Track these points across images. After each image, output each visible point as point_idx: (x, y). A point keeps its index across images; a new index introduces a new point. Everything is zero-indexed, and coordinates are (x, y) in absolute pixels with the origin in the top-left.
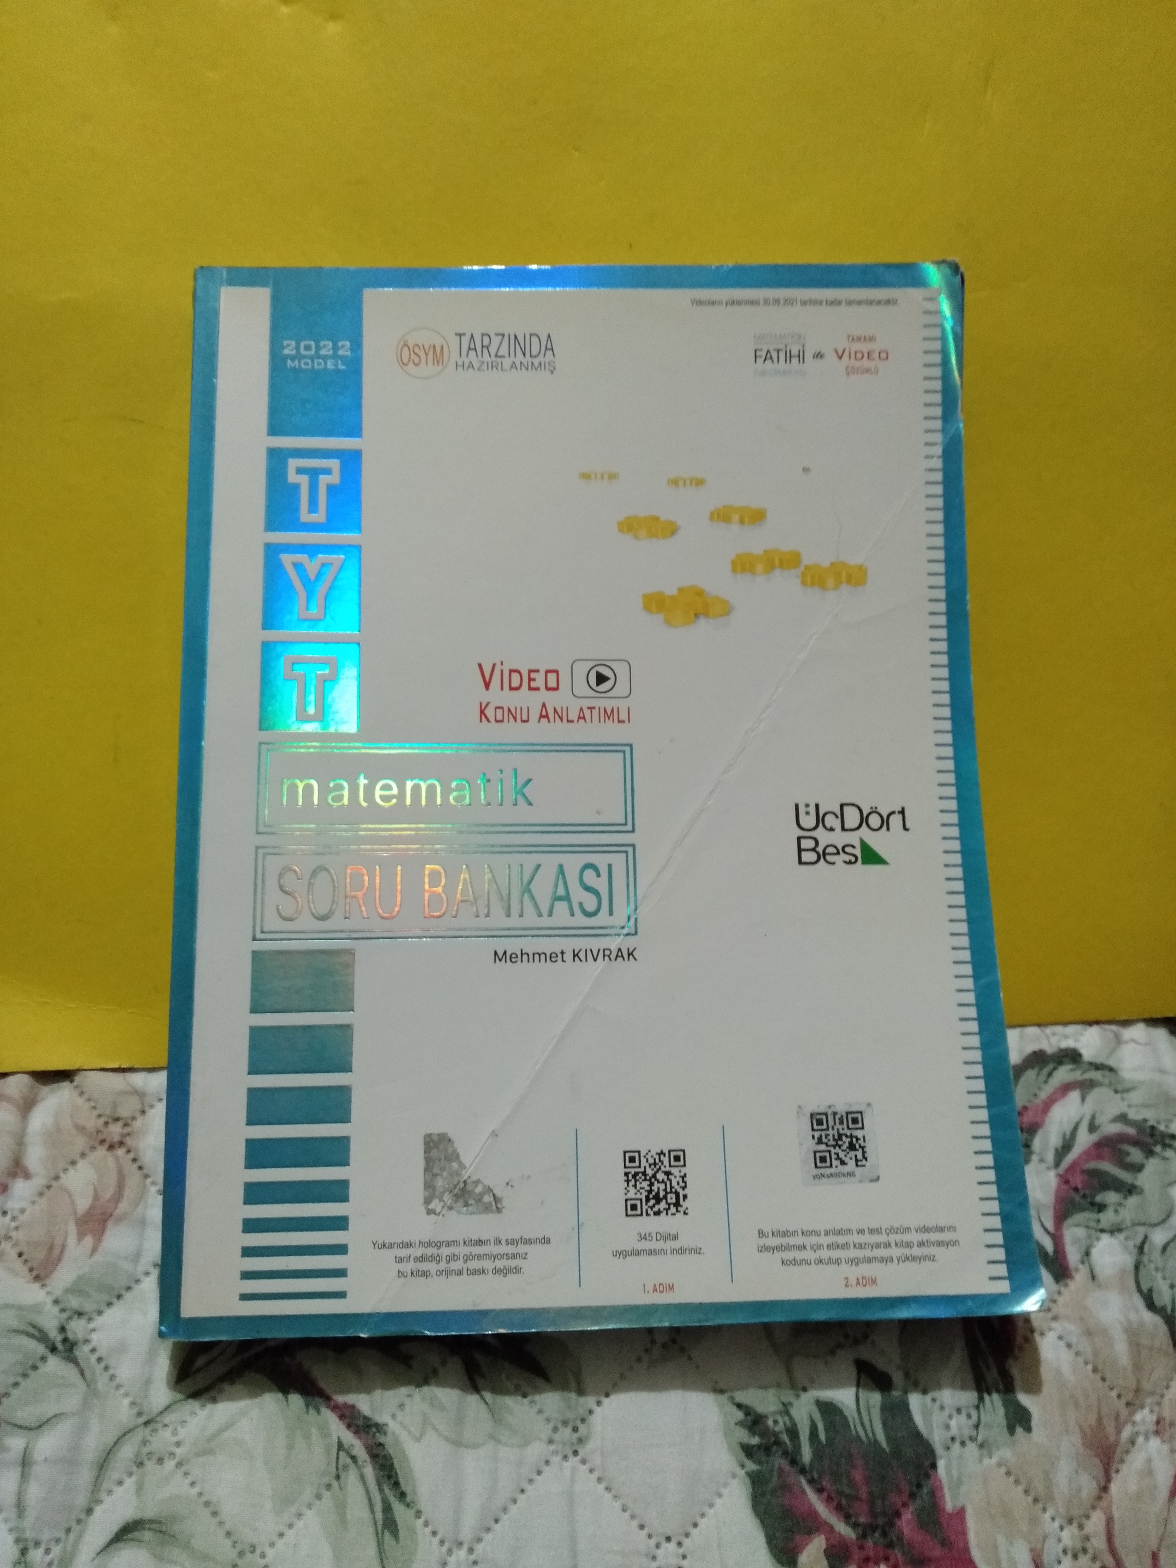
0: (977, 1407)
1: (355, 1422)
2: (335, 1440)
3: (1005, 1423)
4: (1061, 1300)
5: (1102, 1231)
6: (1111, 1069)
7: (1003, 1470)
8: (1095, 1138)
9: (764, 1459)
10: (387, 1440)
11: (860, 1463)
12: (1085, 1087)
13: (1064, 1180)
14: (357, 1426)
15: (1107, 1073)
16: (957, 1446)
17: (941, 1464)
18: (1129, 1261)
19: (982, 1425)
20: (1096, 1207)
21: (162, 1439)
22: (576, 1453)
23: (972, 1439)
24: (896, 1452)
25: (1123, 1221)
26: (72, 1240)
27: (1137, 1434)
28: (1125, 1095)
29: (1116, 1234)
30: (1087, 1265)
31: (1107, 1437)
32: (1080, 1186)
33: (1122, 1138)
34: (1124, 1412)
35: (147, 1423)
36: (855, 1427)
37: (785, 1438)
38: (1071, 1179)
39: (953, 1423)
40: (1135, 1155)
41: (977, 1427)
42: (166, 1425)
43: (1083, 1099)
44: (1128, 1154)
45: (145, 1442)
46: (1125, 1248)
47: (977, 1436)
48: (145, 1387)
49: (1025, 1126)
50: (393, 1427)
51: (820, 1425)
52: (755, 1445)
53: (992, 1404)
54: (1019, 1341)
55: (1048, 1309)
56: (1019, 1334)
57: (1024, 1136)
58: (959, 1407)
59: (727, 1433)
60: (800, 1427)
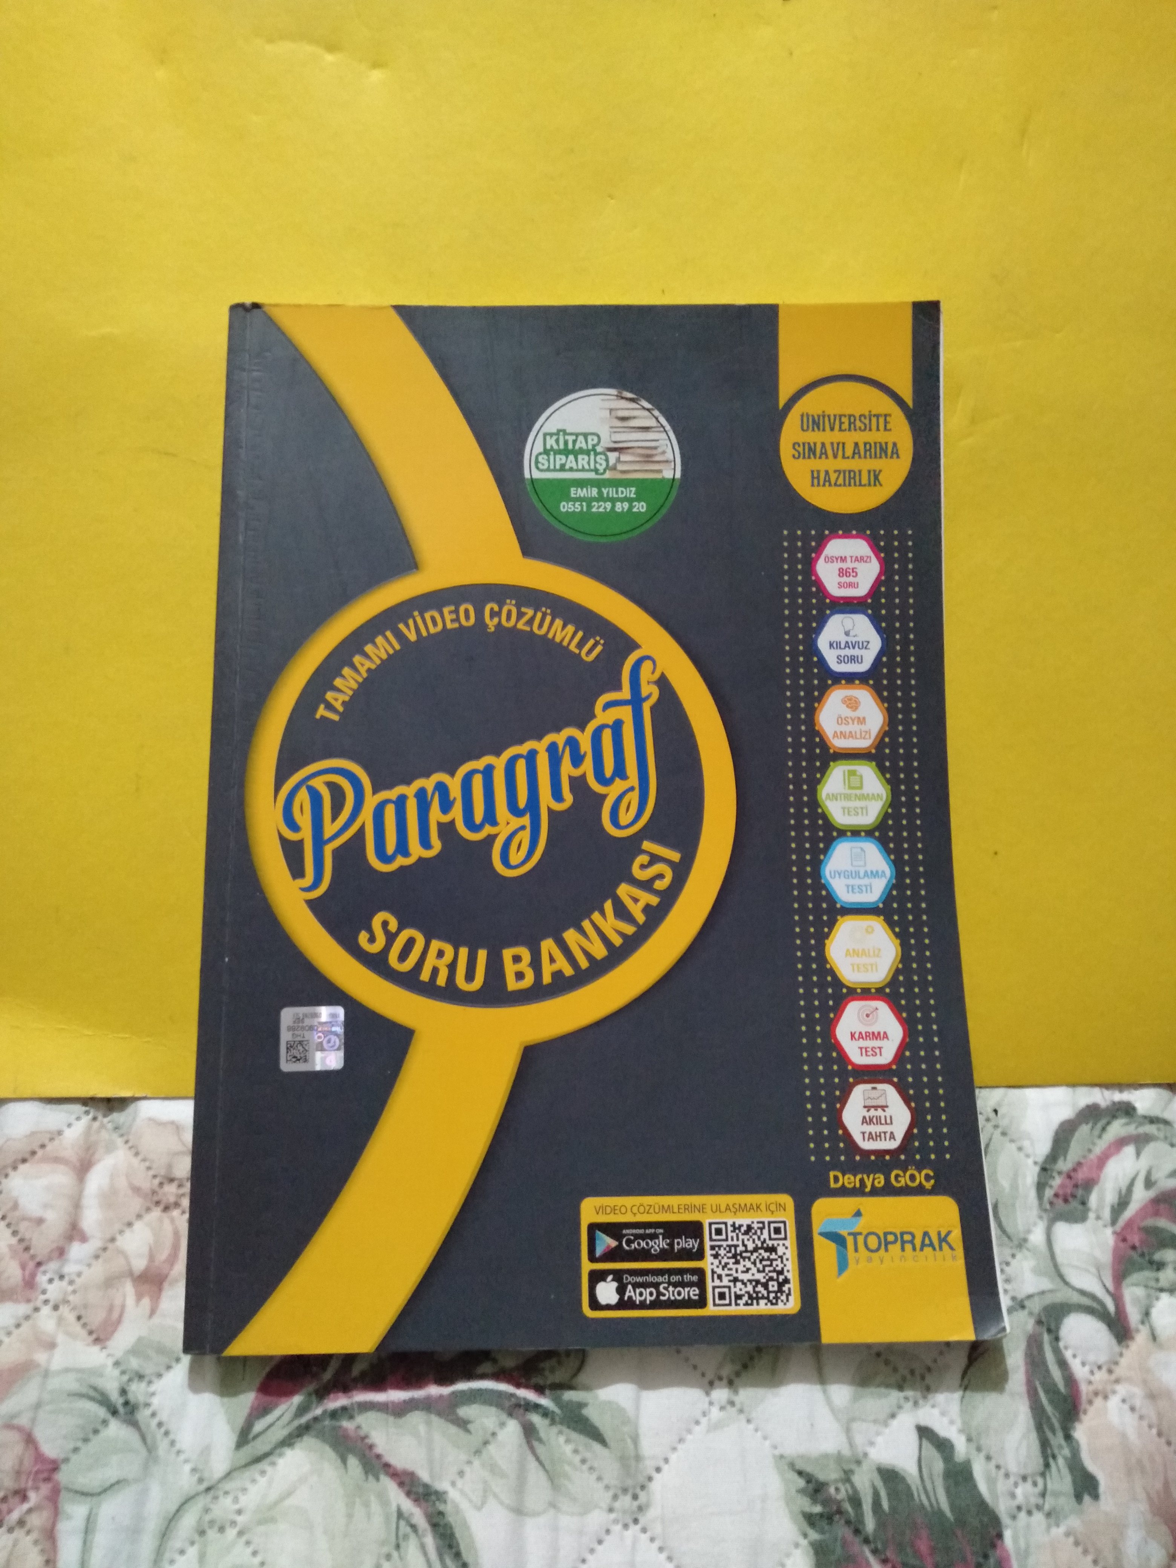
0: (1043, 1475)
1: (414, 1489)
2: (394, 1508)
3: (1072, 1491)
4: (1123, 1361)
5: (1162, 1290)
6: (1166, 1122)
7: (1071, 1540)
8: (1151, 1194)
9: (826, 1527)
10: (448, 1509)
11: (924, 1533)
12: (1140, 1141)
13: (1122, 1237)
14: (417, 1493)
15: (1161, 1126)
16: (1023, 1515)
17: (1008, 1534)
19: (1048, 1492)
20: (1155, 1267)
21: (224, 1507)
22: (636, 1521)
23: (1039, 1508)
24: (961, 1522)
26: (130, 1300)
30: (1147, 1326)
31: (1174, 1503)
32: (1137, 1244)
35: (208, 1489)
36: (919, 1496)
37: (848, 1507)
38: (1129, 1237)
39: (1019, 1491)
41: (1043, 1495)
42: (226, 1493)
45: (207, 1510)
47: (1044, 1504)
48: (206, 1451)
49: (1080, 1182)
50: (453, 1494)
51: (883, 1494)
52: (817, 1514)
53: (1059, 1471)
54: (1084, 1404)
55: (1110, 1371)
56: (1084, 1398)
57: (1080, 1192)
58: (1023, 1472)
59: (789, 1501)
60: (862, 1495)
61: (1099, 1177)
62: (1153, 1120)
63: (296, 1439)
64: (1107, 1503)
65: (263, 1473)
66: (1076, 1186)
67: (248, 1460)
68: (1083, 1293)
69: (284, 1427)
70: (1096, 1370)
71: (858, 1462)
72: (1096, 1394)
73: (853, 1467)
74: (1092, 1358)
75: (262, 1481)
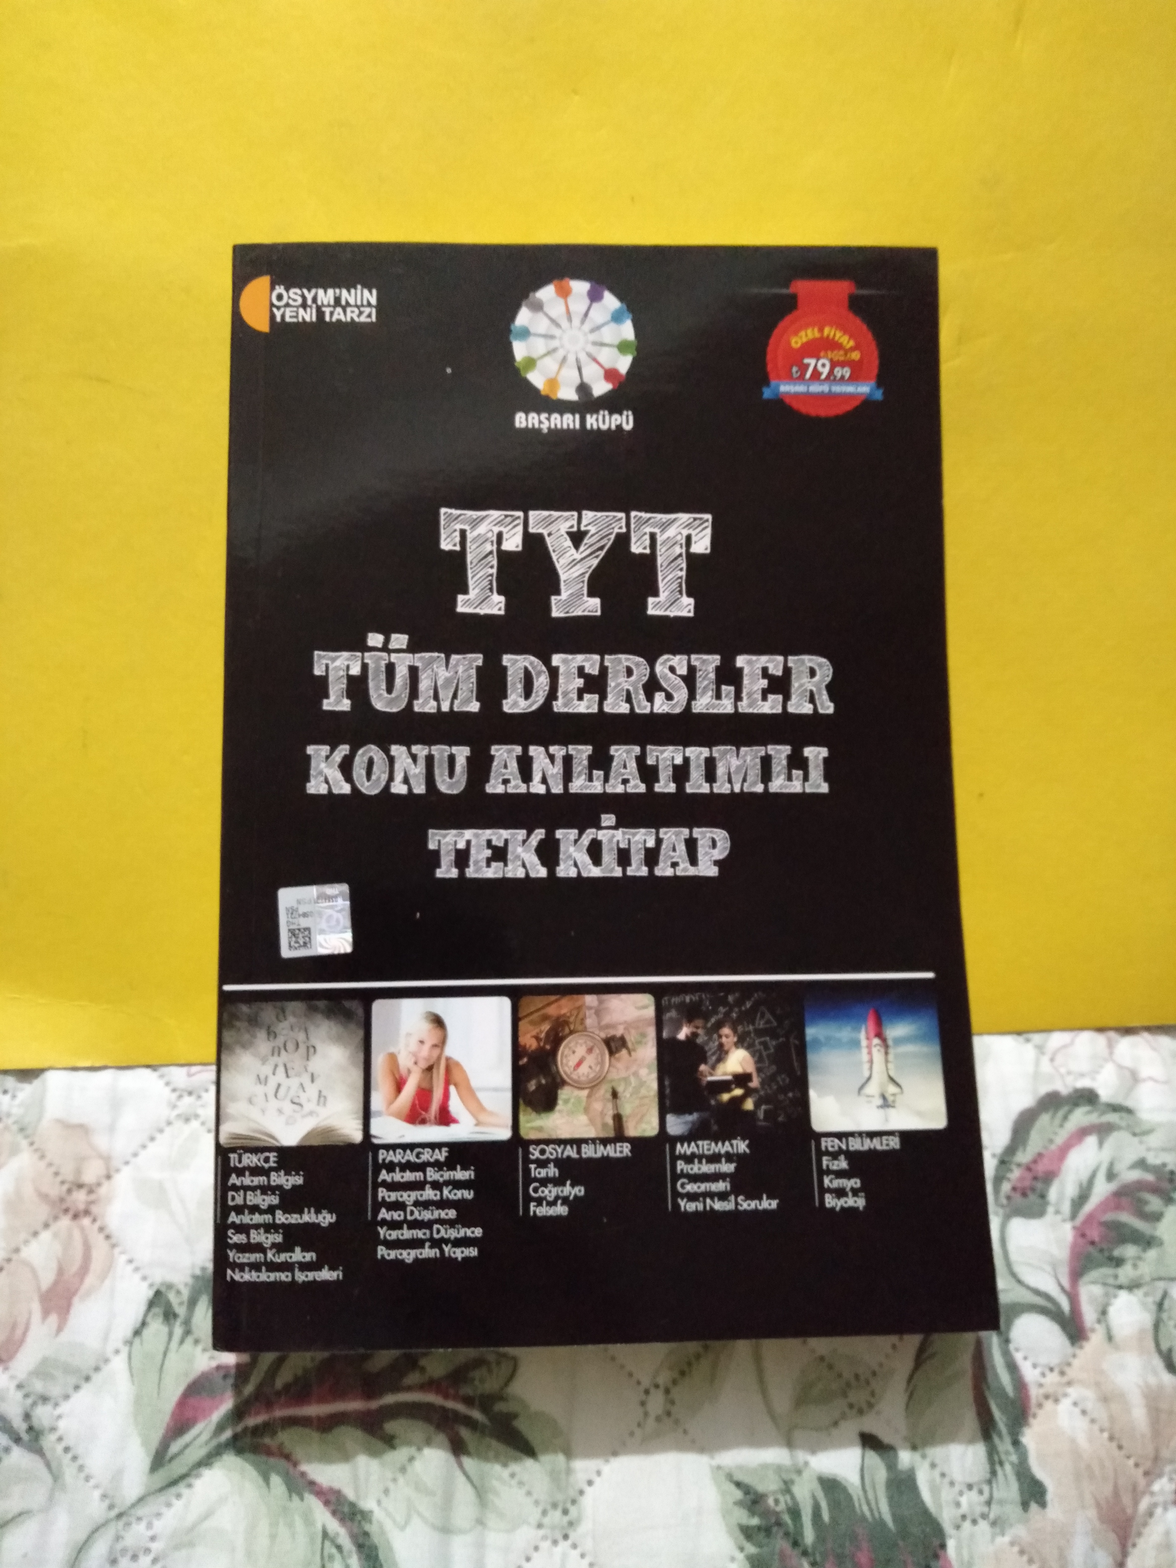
0: (989, 1482)
1: (340, 1508)
2: (319, 1527)
3: (1018, 1499)
4: (1076, 1363)
5: (1120, 1287)
6: (1129, 1111)
7: (1016, 1549)
8: (1112, 1187)
9: (766, 1541)
10: (372, 1529)
11: (865, 1545)
12: (1103, 1131)
13: (1081, 1233)
14: (343, 1512)
15: (1124, 1115)
16: (967, 1525)
17: (951, 1544)
18: (1146, 1319)
19: (994, 1501)
20: (1114, 1263)
21: (137, 1534)
22: (566, 1537)
23: (984, 1516)
24: (904, 1532)
25: (1141, 1277)
26: (36, 1318)
27: (1155, 1505)
28: (1145, 1138)
29: (1136, 1291)
30: (1104, 1325)
31: (1123, 1510)
32: (1097, 1239)
33: (1140, 1186)
34: (1142, 1482)
35: (120, 1516)
36: (860, 1505)
37: (787, 1519)
38: (1088, 1232)
39: (964, 1500)
40: (1154, 1203)
41: (989, 1503)
42: (139, 1519)
43: (1101, 1143)
44: (1146, 1203)
45: (118, 1538)
46: (1144, 1305)
47: (989, 1513)
48: (118, 1475)
49: (1040, 1174)
50: (378, 1514)
51: (824, 1505)
52: (755, 1527)
53: (1005, 1475)
54: (1033, 1409)
55: (1062, 1373)
56: (1033, 1401)
57: (1039, 1185)
58: (970, 1480)
59: (726, 1514)
60: (801, 1506)
61: (1059, 1169)
62: (1116, 1108)
63: (213, 1459)
64: (1055, 1510)
65: (179, 1496)
66: (1035, 1178)
67: (164, 1484)
68: (1037, 1292)
69: (201, 1447)
70: (1047, 1372)
71: (799, 1472)
72: (1047, 1397)
73: (794, 1477)
74: (1043, 1360)
75: (178, 1504)
